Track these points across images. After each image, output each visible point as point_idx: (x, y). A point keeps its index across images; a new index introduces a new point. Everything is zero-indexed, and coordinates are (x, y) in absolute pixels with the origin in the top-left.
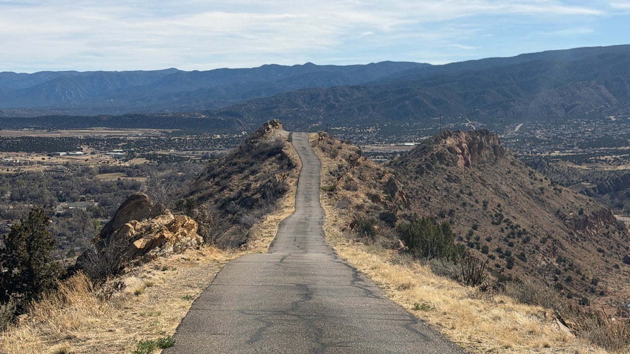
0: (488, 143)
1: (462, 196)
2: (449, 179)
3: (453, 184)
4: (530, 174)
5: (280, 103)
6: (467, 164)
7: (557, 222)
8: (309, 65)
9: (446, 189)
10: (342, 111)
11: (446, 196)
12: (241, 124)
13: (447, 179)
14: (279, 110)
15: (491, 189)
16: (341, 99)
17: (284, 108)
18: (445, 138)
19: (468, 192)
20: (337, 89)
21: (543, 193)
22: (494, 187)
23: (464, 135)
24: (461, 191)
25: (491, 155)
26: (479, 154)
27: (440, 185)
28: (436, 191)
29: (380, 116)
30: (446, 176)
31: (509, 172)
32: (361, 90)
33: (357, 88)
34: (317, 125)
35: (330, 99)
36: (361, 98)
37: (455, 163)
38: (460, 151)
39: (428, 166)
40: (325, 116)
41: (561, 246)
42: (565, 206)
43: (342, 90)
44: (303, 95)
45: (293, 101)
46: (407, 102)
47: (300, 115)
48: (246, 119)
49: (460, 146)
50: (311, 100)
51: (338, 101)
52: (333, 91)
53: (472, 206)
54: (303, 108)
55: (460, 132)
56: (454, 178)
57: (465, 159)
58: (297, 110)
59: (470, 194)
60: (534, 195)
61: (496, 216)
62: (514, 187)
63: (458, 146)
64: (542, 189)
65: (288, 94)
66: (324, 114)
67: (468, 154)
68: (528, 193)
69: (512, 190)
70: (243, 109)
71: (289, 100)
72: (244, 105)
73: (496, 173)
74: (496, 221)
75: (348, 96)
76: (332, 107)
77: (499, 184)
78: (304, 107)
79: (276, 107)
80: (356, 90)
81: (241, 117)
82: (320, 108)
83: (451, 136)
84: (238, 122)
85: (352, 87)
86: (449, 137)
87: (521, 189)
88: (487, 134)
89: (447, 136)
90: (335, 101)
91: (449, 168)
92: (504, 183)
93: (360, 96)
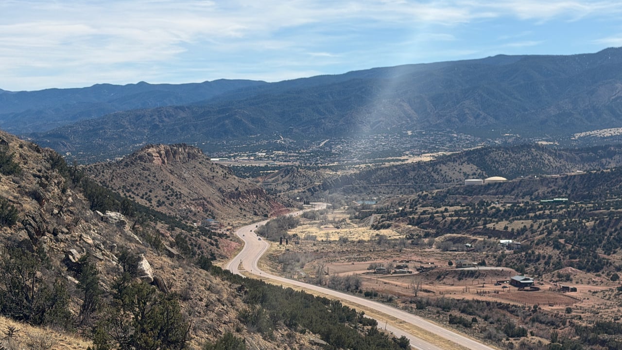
0: (185, 151)
1: (148, 177)
2: (144, 169)
3: (145, 172)
4: (211, 169)
5: (106, 125)
6: (163, 162)
7: (218, 194)
8: (142, 84)
9: (140, 174)
10: (165, 131)
11: (139, 177)
12: (65, 146)
13: (142, 169)
14: (104, 131)
15: (176, 176)
16: (166, 119)
17: (109, 129)
18: (148, 148)
19: (154, 175)
20: (162, 110)
21: (213, 179)
22: (179, 174)
23: (163, 146)
24: (149, 175)
25: (184, 158)
26: (174, 157)
27: (137, 172)
28: (134, 175)
29: (201, 135)
30: (142, 168)
31: (194, 167)
32: (185, 110)
33: (182, 108)
34: (141, 145)
35: (155, 120)
36: (184, 118)
37: (151, 161)
38: (158, 155)
39: (132, 163)
40: (149, 136)
41: (212, 205)
42: (226, 186)
43: (166, 111)
44: (129, 116)
45: (118, 122)
46: (227, 121)
47: (125, 135)
48: (72, 141)
49: (159, 153)
50: (137, 121)
51: (163, 121)
52: (158, 112)
53: (153, 182)
54: (128, 128)
55: (160, 145)
56: (146, 169)
57: (162, 159)
58: (122, 131)
59: (155, 177)
60: (207, 180)
61: (166, 187)
62: (193, 175)
63: (157, 152)
64: (213, 177)
65: (115, 115)
66: (148, 134)
67: (164, 157)
68: (204, 179)
69: (191, 177)
70: (69, 131)
71: (115, 121)
72: (71, 127)
73: (184, 167)
74: (165, 189)
75: (173, 116)
76: (156, 127)
77: (183, 173)
78: (130, 128)
79: (101, 129)
80: (181, 111)
81: (66, 138)
82: (145, 129)
83: (153, 147)
84: (63, 144)
85: (177, 108)
86: (151, 148)
87: (200, 177)
88: (185, 146)
89: (150, 147)
90: (160, 122)
91: (146, 164)
92: (187, 173)
93: (184, 116)
